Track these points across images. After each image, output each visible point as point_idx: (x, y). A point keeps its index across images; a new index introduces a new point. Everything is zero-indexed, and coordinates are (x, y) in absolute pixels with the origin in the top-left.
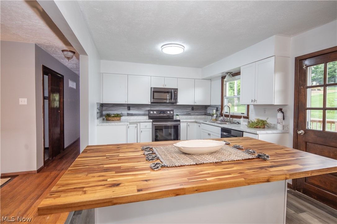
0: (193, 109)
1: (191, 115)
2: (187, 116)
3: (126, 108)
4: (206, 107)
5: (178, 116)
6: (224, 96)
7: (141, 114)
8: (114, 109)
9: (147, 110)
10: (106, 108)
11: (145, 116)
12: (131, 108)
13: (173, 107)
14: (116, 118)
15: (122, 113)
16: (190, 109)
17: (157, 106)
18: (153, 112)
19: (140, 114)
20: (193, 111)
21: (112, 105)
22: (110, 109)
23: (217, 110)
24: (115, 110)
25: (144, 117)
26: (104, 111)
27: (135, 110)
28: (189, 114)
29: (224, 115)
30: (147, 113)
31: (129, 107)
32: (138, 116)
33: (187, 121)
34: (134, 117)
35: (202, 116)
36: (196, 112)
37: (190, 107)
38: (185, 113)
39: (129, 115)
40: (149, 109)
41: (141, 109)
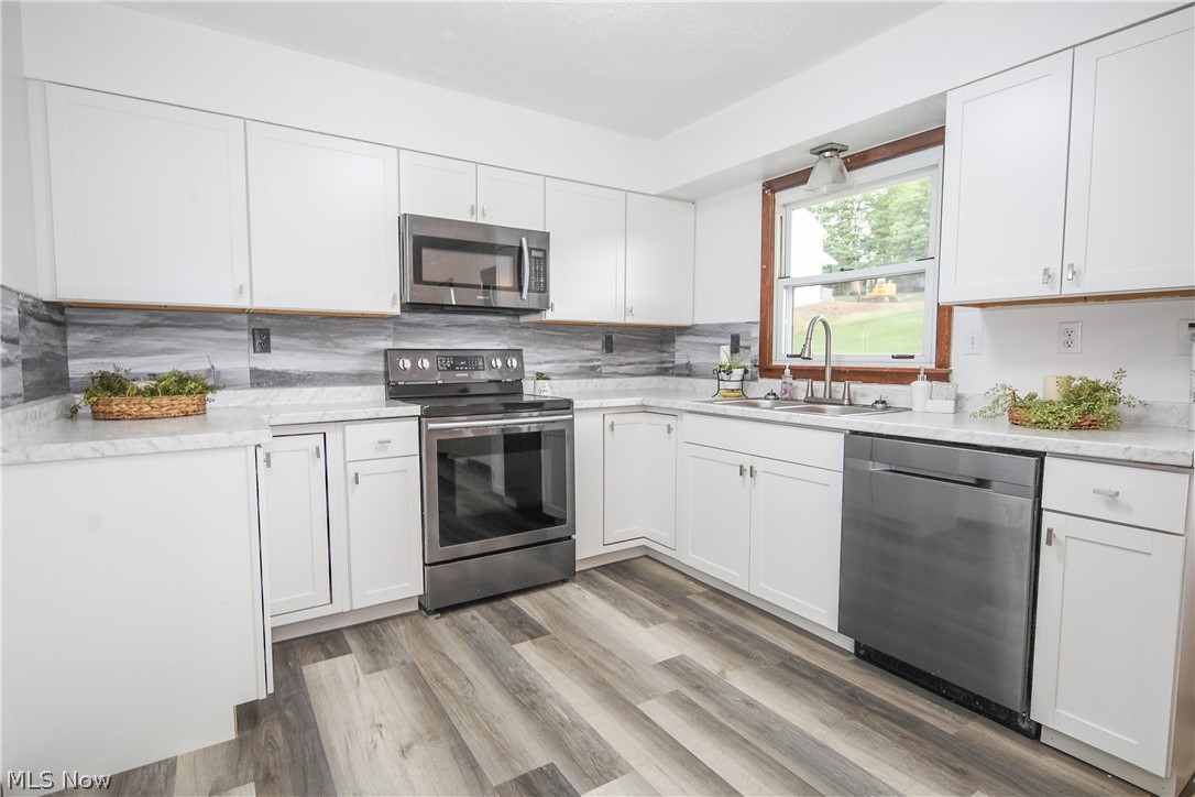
0: (609, 346)
1: (599, 376)
2: (583, 382)
3: (241, 341)
5: (547, 379)
6: (777, 276)
7: (340, 374)
8: (159, 345)
9: (375, 353)
10: (92, 337)
11: (368, 387)
12: (274, 340)
13: (520, 338)
14: (165, 400)
15: (219, 366)
16: (598, 345)
17: (432, 327)
18: (414, 364)
19: (332, 374)
20: (609, 356)
21: (140, 317)
22: (126, 342)
23: (735, 349)
24: (162, 352)
25: (358, 389)
26: (76, 357)
27: (302, 350)
28: (593, 368)
29: (787, 371)
30: (378, 366)
31: (264, 328)
32: (324, 385)
34: (295, 390)
35: (648, 378)
36: (622, 359)
37: (596, 338)
38: (577, 365)
39: (260, 379)
40: (389, 344)
41: (337, 346)
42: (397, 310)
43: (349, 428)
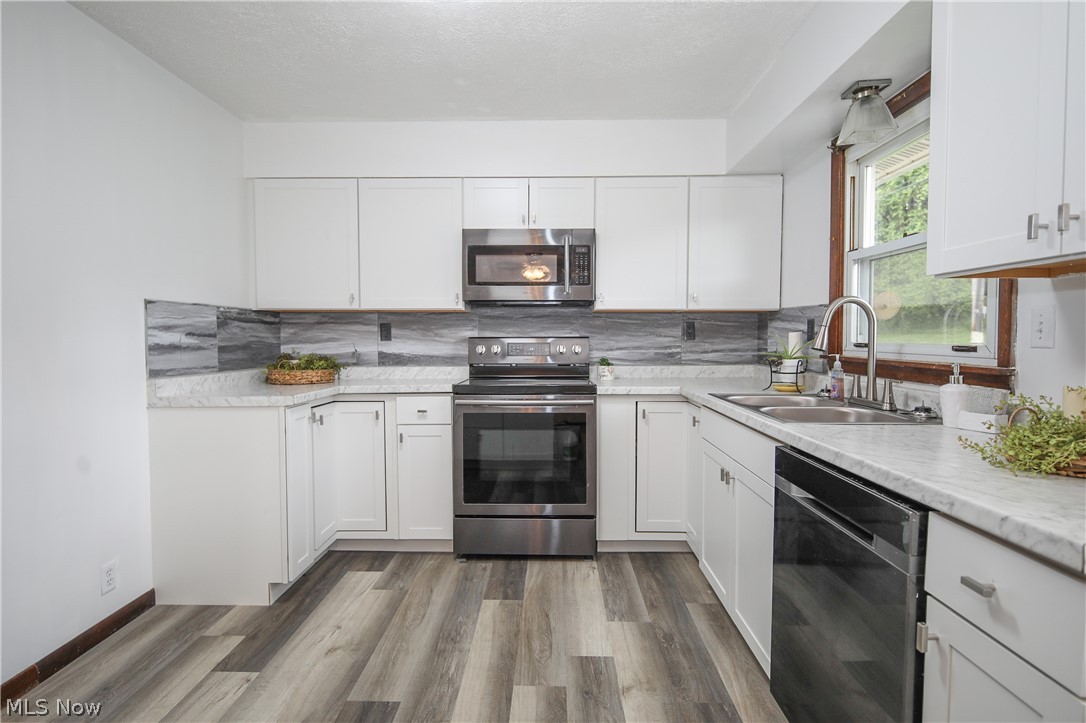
0: (690, 332)
1: (679, 363)
2: (657, 369)
3: (373, 332)
4: (759, 322)
5: (609, 364)
6: (847, 248)
7: (437, 357)
8: (326, 336)
9: (463, 340)
10: (292, 331)
11: (456, 368)
12: (394, 331)
13: (591, 327)
14: (299, 373)
15: (360, 350)
16: (678, 332)
17: (511, 318)
18: (488, 349)
19: (432, 357)
20: (691, 343)
22: (310, 334)
23: (810, 335)
24: (328, 340)
25: (449, 368)
26: (285, 344)
27: (413, 339)
28: (671, 355)
30: (464, 351)
31: (388, 323)
32: (426, 365)
33: (634, 390)
34: (405, 368)
35: (741, 367)
36: (707, 346)
37: (675, 325)
38: (652, 352)
39: (385, 359)
40: (475, 334)
41: (436, 335)
42: (461, 306)
43: (399, 399)
